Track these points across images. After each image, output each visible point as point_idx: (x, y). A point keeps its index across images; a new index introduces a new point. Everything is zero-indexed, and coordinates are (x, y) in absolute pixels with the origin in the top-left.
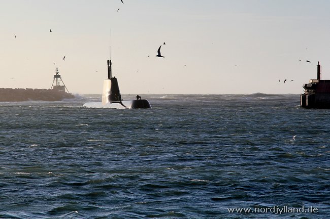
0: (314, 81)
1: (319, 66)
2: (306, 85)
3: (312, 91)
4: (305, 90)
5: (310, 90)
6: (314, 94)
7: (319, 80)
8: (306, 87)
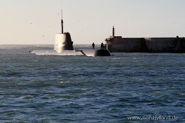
0: (111, 37)
1: (113, 29)
2: (107, 39)
3: (110, 42)
4: (106, 42)
5: (109, 42)
6: (111, 44)
7: (114, 37)
8: (106, 40)
